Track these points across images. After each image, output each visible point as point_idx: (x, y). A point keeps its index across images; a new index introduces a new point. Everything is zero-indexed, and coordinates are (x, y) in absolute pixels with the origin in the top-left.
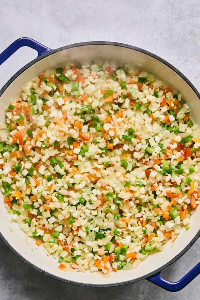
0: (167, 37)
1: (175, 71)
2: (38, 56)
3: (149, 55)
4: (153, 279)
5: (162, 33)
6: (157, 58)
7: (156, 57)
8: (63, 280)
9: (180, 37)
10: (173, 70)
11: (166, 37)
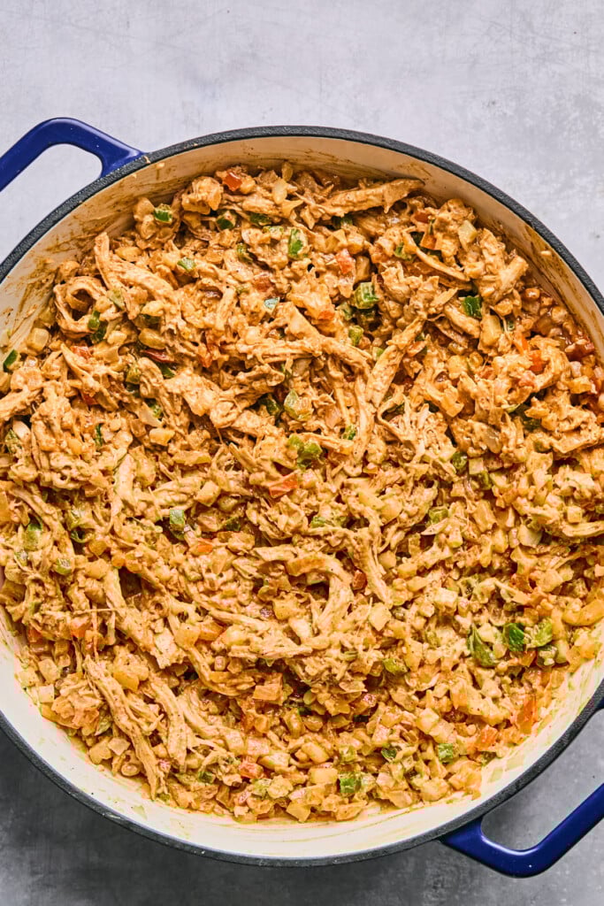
0: (509, 113)
1: (515, 213)
2: (103, 174)
3: (436, 165)
4: (460, 840)
5: (494, 103)
6: (461, 174)
7: (457, 172)
8: (187, 848)
9: (549, 114)
10: (511, 209)
11: (505, 114)
